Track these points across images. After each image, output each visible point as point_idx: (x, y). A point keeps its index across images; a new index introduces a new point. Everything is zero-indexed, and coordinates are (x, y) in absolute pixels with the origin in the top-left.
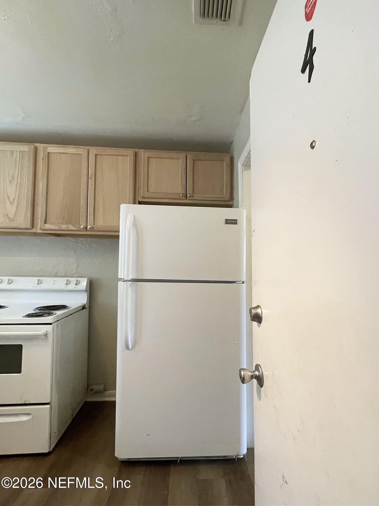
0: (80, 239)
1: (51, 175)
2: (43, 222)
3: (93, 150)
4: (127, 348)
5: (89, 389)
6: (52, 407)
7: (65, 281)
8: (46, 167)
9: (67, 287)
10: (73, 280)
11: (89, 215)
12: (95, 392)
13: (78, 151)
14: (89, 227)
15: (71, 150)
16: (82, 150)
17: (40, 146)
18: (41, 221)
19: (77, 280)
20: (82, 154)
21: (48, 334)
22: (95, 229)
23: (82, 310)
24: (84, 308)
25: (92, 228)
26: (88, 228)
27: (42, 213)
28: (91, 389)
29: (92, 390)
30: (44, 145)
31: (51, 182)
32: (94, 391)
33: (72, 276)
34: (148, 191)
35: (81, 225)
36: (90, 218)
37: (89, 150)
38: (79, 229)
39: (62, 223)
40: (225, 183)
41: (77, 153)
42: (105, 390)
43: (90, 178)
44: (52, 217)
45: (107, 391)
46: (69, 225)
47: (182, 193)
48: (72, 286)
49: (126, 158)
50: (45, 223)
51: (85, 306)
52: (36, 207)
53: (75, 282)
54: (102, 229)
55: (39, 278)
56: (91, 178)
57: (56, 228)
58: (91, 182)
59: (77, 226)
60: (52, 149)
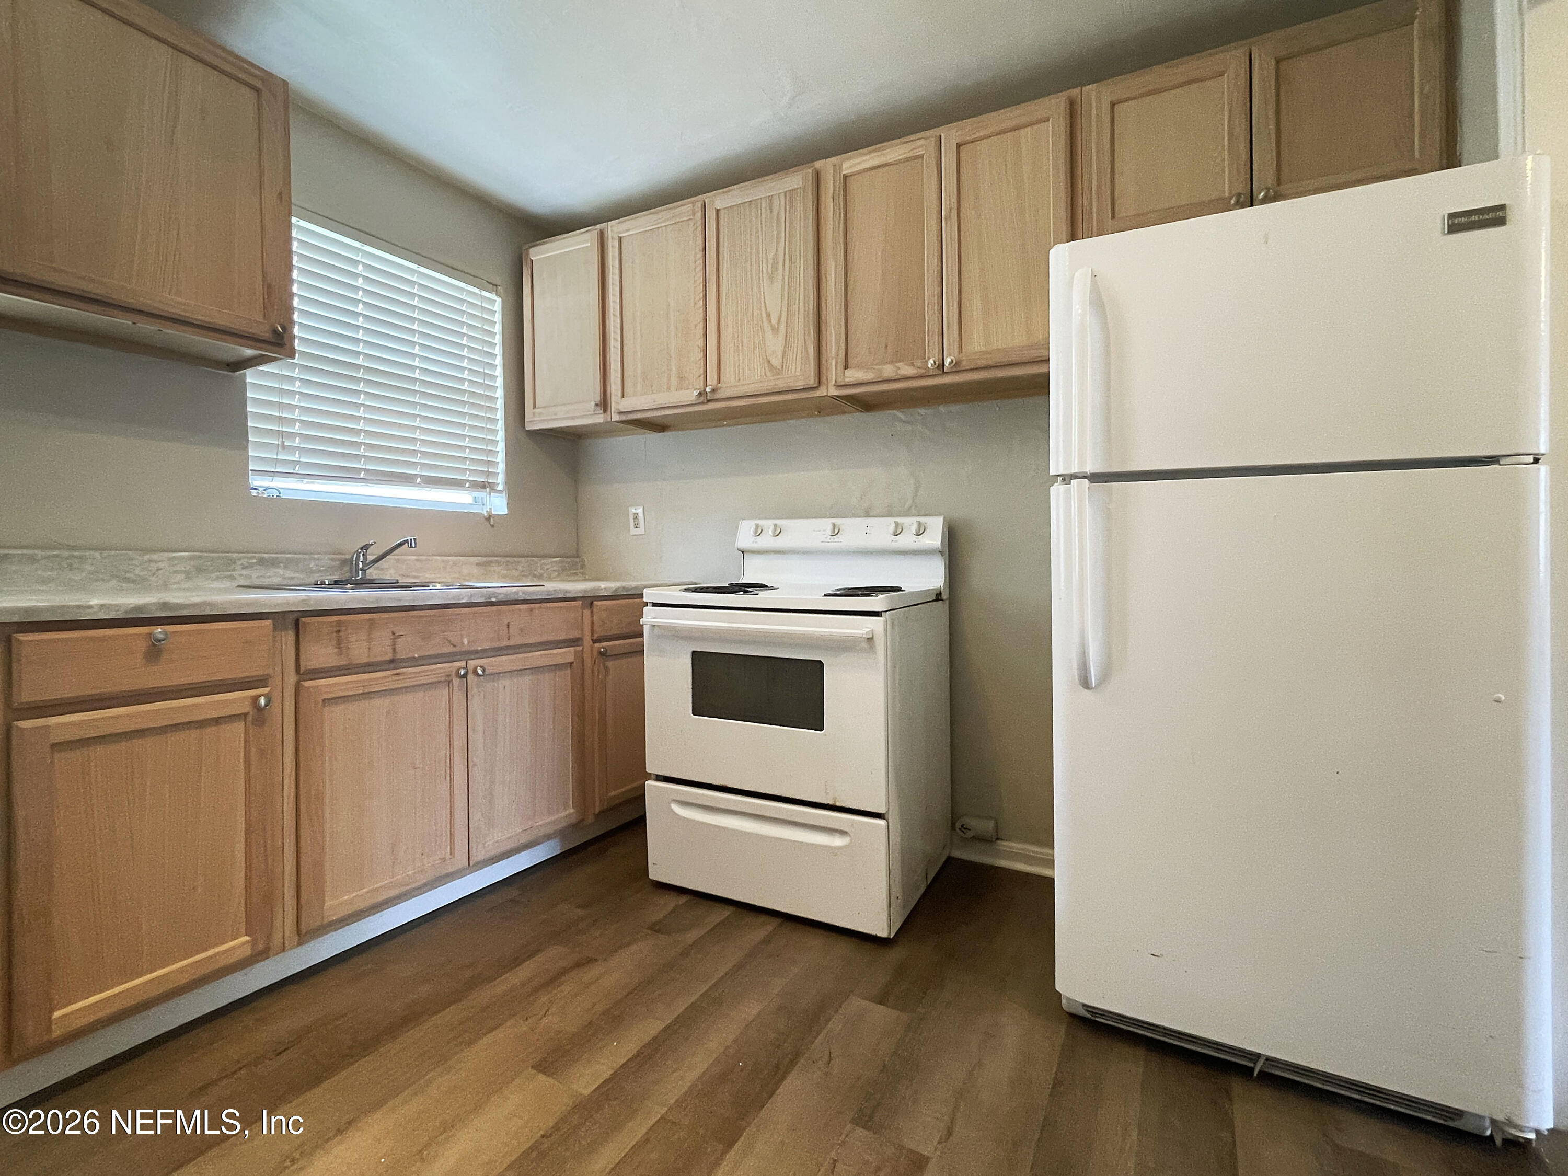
0: (920, 411)
1: (854, 234)
2: (841, 367)
3: (950, 135)
4: (1085, 683)
5: (958, 825)
6: (890, 824)
7: (892, 528)
8: (842, 215)
9: (896, 541)
10: (910, 523)
11: (948, 327)
12: (972, 835)
13: (914, 149)
14: (949, 360)
15: (894, 152)
16: (922, 142)
17: (826, 165)
18: (836, 363)
19: (919, 523)
20: (922, 157)
21: (875, 638)
22: (965, 365)
23: (935, 603)
24: (938, 597)
25: (958, 363)
26: (947, 364)
27: (838, 342)
28: (962, 826)
29: (964, 828)
30: (833, 160)
31: (855, 255)
32: (970, 834)
33: (907, 513)
34: (1113, 217)
35: (929, 358)
36: (951, 335)
37: (941, 136)
38: (924, 371)
39: (883, 363)
40: (1416, 110)
41: (908, 155)
42: (998, 839)
43: (946, 219)
44: (860, 351)
45: (1002, 840)
46: (899, 365)
47: (1234, 193)
48: (907, 540)
49: (1043, 126)
50: (846, 367)
51: (940, 593)
52: (823, 329)
53: (914, 529)
54: (983, 363)
55: (834, 520)
56: (948, 217)
57: (870, 376)
58: (949, 231)
59: (919, 365)
60: (854, 163)
